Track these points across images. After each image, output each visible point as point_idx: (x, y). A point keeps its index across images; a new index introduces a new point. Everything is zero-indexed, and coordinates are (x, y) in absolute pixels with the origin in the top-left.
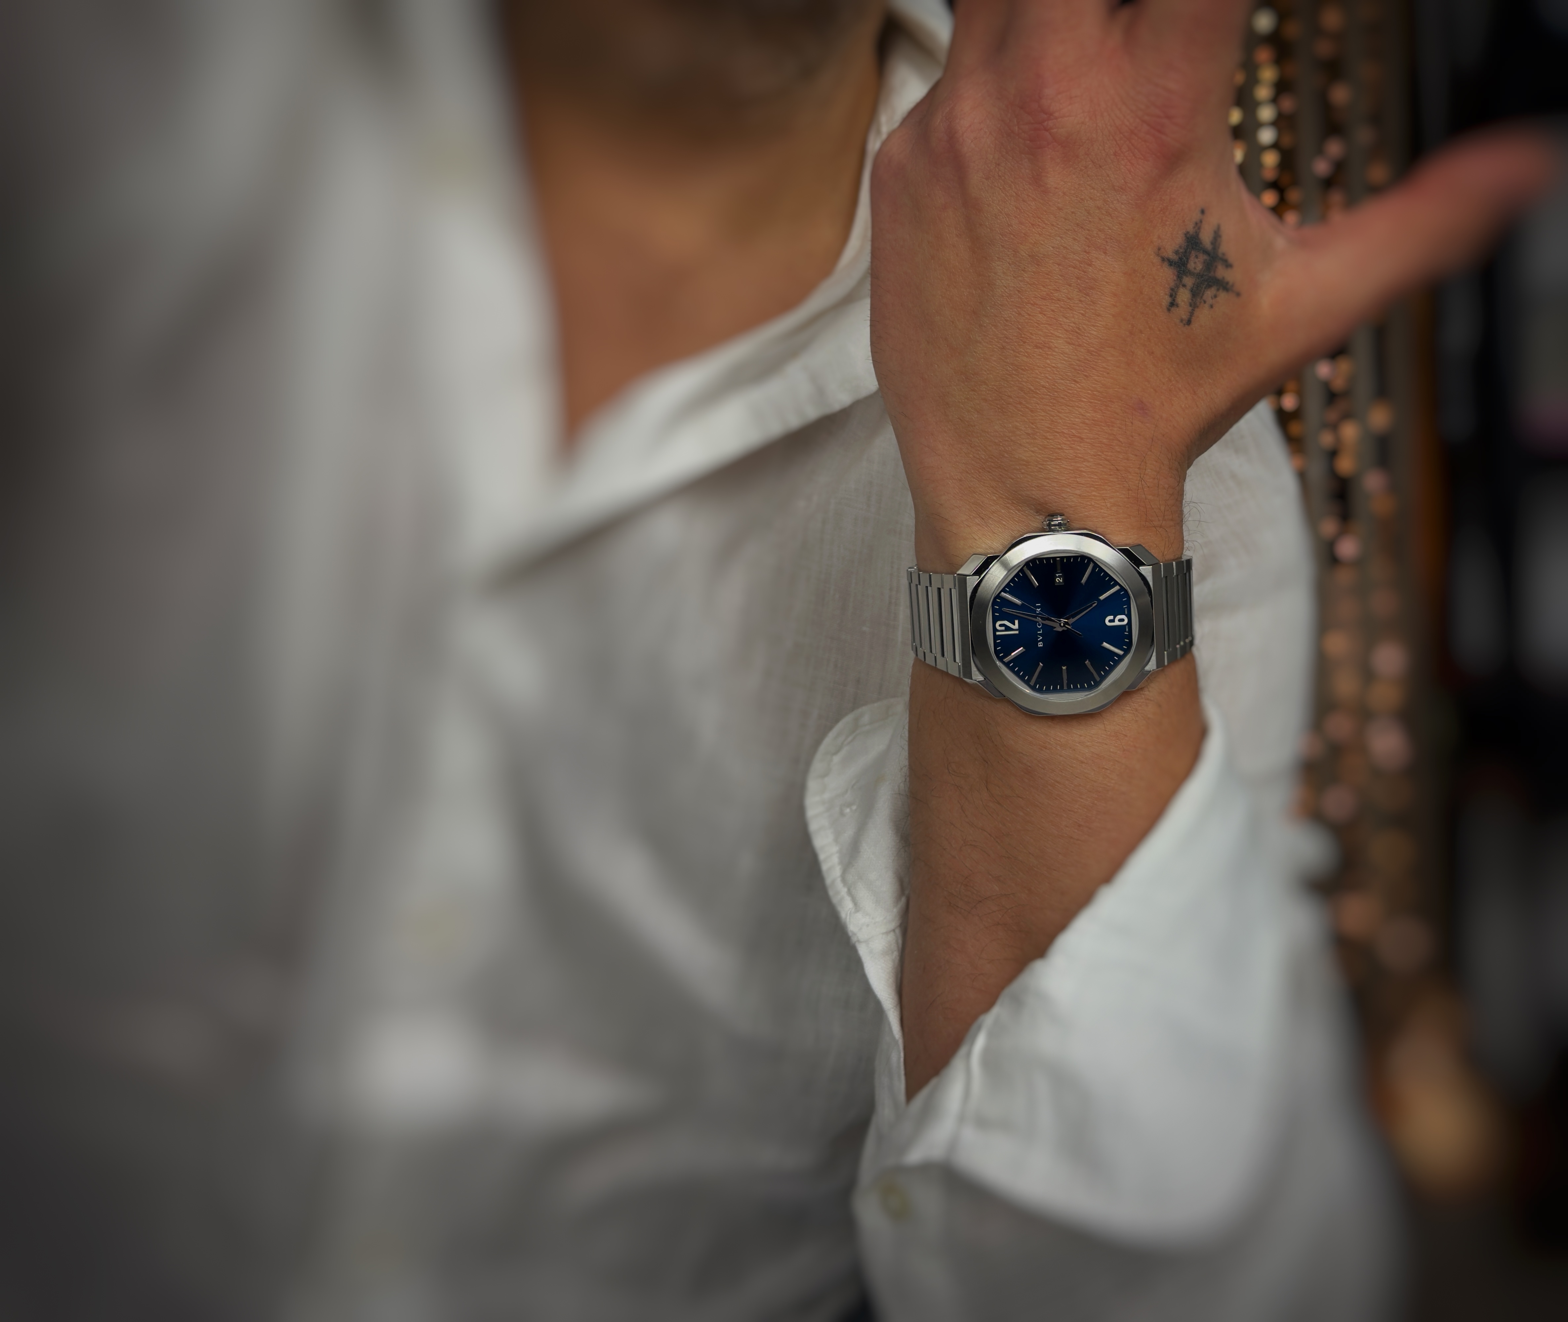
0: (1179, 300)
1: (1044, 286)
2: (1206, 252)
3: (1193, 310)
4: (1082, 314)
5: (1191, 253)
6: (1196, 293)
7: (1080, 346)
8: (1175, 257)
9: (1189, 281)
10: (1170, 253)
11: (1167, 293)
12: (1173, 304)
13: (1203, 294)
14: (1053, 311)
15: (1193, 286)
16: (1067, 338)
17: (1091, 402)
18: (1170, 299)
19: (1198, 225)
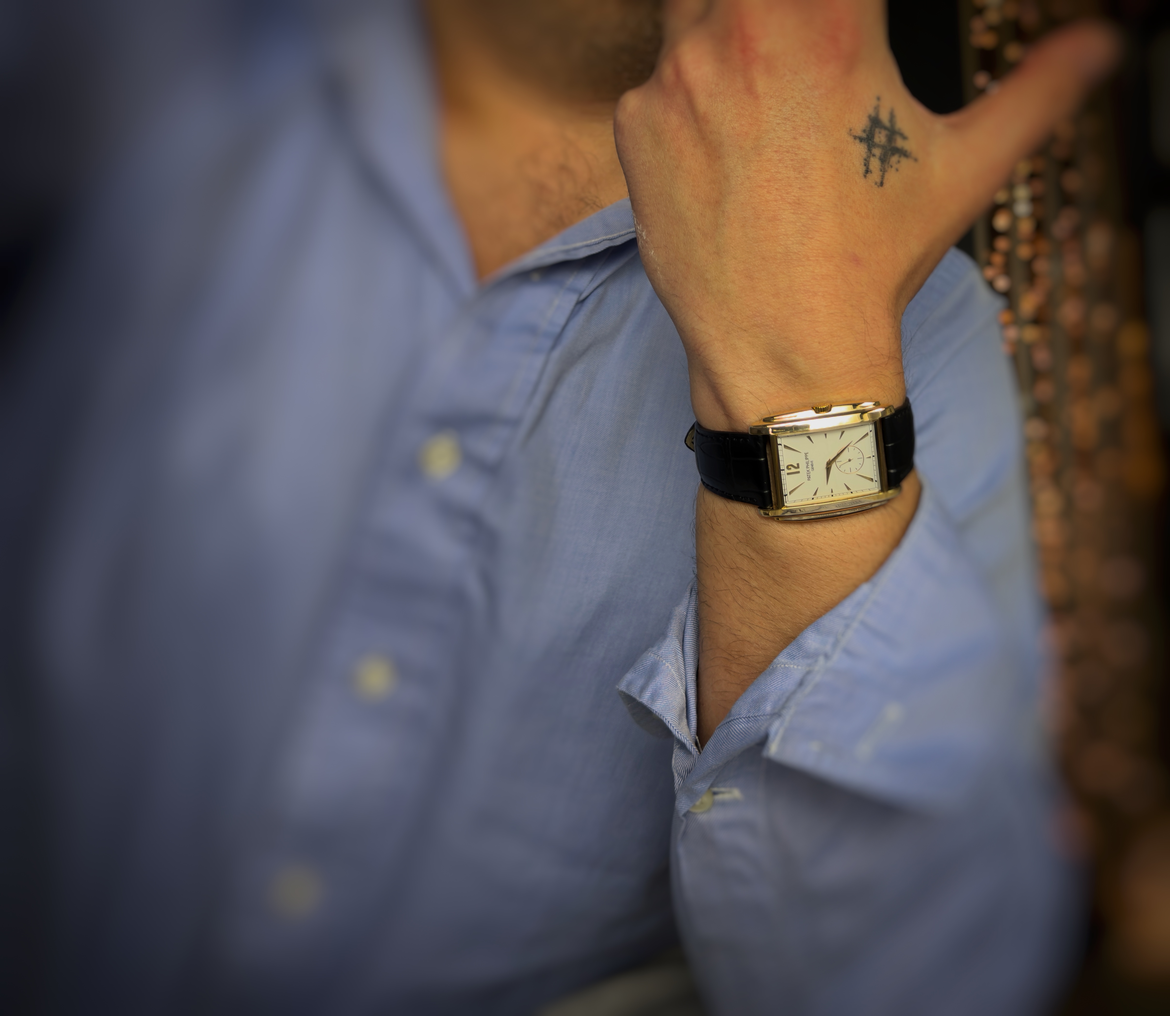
0: (871, 167)
1: (767, 171)
2: (885, 128)
3: (883, 174)
4: (799, 188)
5: (874, 130)
6: (884, 160)
7: (802, 214)
8: (864, 135)
9: (877, 152)
10: (859, 133)
11: (863, 164)
12: (867, 171)
13: (889, 161)
14: (777, 189)
15: (881, 156)
16: (790, 209)
17: (817, 260)
18: (865, 167)
19: (877, 108)
